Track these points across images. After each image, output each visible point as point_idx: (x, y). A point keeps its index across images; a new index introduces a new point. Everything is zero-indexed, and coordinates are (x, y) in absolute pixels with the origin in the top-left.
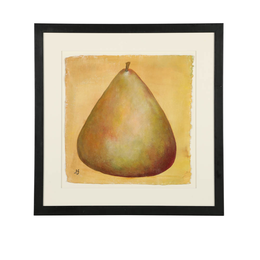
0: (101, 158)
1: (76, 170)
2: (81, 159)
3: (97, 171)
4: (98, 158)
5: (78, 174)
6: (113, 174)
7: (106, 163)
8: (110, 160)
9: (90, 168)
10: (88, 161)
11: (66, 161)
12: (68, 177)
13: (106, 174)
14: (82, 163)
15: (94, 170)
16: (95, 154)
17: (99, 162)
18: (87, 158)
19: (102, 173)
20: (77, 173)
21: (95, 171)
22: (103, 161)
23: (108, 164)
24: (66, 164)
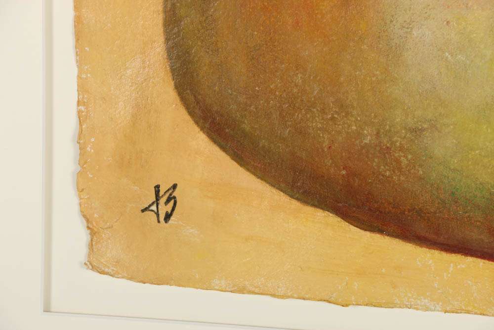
0: (342, 106)
1: (157, 188)
2: (191, 113)
3: (309, 209)
4: (323, 111)
5: (168, 217)
6: (433, 236)
7: (385, 151)
8: (417, 131)
9: (262, 178)
10: (246, 127)
11: (79, 112)
12: (93, 232)
13: (381, 231)
14: (200, 141)
15: (282, 198)
16: (299, 79)
17: (326, 143)
18: (234, 107)
19: (345, 225)
20: (164, 209)
21: (295, 204)
22: (359, 135)
23: (398, 161)
24: (81, 138)
